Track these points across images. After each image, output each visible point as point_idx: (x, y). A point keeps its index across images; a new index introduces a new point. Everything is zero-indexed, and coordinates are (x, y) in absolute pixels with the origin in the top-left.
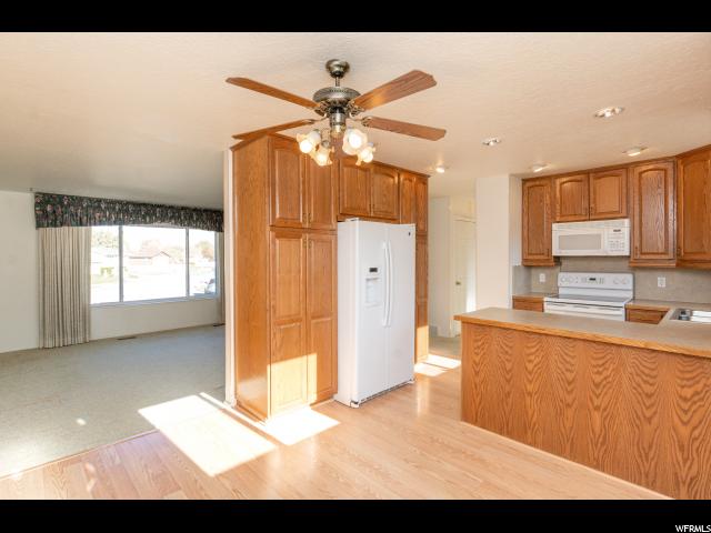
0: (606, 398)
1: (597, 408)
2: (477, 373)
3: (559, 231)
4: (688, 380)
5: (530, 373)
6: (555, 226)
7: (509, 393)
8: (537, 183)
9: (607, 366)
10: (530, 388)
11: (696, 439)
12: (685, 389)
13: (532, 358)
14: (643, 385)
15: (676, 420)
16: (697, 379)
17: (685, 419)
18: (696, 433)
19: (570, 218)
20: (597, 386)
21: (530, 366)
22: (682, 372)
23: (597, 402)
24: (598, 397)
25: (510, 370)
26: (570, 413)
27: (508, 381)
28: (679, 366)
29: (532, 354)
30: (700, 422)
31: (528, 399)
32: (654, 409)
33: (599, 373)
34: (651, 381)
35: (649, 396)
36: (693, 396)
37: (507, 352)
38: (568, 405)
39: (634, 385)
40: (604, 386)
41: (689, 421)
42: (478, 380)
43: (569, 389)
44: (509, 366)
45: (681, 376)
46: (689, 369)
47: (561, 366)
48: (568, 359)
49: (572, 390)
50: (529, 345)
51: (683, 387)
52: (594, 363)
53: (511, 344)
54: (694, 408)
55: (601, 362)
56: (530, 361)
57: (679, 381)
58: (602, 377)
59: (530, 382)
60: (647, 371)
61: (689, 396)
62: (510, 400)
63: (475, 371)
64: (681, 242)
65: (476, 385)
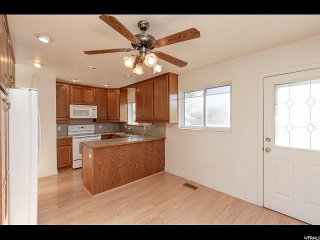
1: (137, 162)
2: (100, 170)
3: (72, 108)
5: (120, 160)
7: (113, 171)
8: (62, 85)
10: (120, 165)
13: (121, 154)
15: (150, 157)
16: (153, 146)
19: (77, 103)
20: (137, 155)
21: (120, 158)
24: (137, 159)
27: (113, 167)
31: (120, 170)
32: (147, 157)
34: (146, 149)
35: (146, 153)
37: (112, 156)
39: (144, 152)
42: (100, 173)
43: (131, 160)
44: (113, 161)
45: (150, 146)
46: (151, 144)
47: (128, 153)
48: (130, 150)
50: (120, 150)
51: (151, 149)
52: (136, 149)
53: (114, 152)
56: (120, 156)
60: (146, 147)
62: (113, 174)
63: (99, 169)
64: (109, 114)
65: (99, 175)
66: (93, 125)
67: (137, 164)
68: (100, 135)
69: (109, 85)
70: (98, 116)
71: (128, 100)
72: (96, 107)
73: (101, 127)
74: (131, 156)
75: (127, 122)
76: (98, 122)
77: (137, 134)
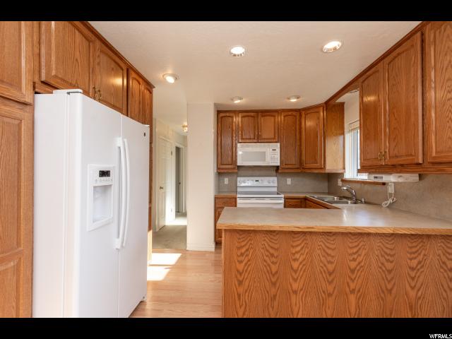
0: (359, 280)
1: (352, 291)
2: (240, 283)
3: (241, 149)
4: (414, 253)
5: (296, 271)
6: (239, 145)
7: (275, 296)
8: (228, 114)
9: (360, 252)
10: (295, 286)
11: (420, 298)
12: (413, 261)
13: (297, 256)
14: (386, 264)
15: (407, 286)
16: (420, 251)
17: (413, 285)
18: (420, 293)
19: (248, 141)
20: (353, 271)
21: (295, 265)
22: (411, 248)
23: (352, 286)
24: (353, 281)
25: (276, 272)
26: (330, 301)
27: (274, 284)
28: (409, 243)
29: (297, 252)
30: (422, 285)
31: (293, 297)
32: (393, 283)
33: (354, 260)
34: (391, 259)
35: (390, 272)
36: (417, 266)
37: (272, 255)
38: (330, 295)
39: (380, 265)
40: (359, 270)
41: (415, 286)
42: (241, 290)
43: (330, 279)
44: (274, 268)
45: (410, 251)
46: (414, 244)
47: (322, 259)
48: (329, 252)
49: (333, 280)
50: (294, 244)
51: (411, 259)
52: (350, 251)
53: (276, 246)
54: (418, 274)
55: (355, 250)
56: (295, 260)
57: (409, 255)
58: (357, 263)
59: (295, 280)
60: (388, 251)
61: (415, 266)
62: (276, 304)
63: (238, 280)
64: (303, 158)
65: (239, 295)
66: (275, 179)
67: (352, 298)
68: (283, 196)
69: (298, 98)
70: (281, 162)
71: (346, 125)
72: (279, 144)
73: (289, 181)
74: (331, 267)
75: (342, 174)
76: (282, 173)
77: (366, 203)
